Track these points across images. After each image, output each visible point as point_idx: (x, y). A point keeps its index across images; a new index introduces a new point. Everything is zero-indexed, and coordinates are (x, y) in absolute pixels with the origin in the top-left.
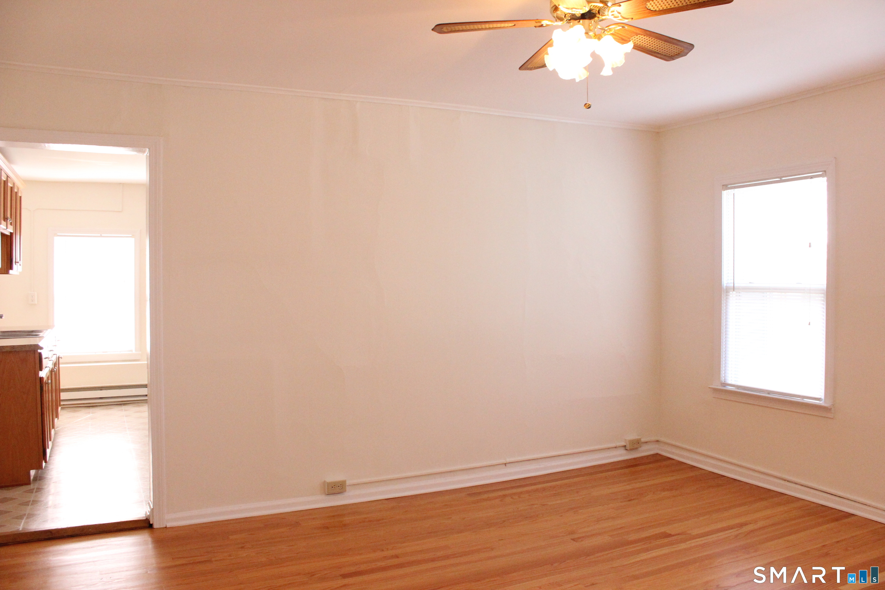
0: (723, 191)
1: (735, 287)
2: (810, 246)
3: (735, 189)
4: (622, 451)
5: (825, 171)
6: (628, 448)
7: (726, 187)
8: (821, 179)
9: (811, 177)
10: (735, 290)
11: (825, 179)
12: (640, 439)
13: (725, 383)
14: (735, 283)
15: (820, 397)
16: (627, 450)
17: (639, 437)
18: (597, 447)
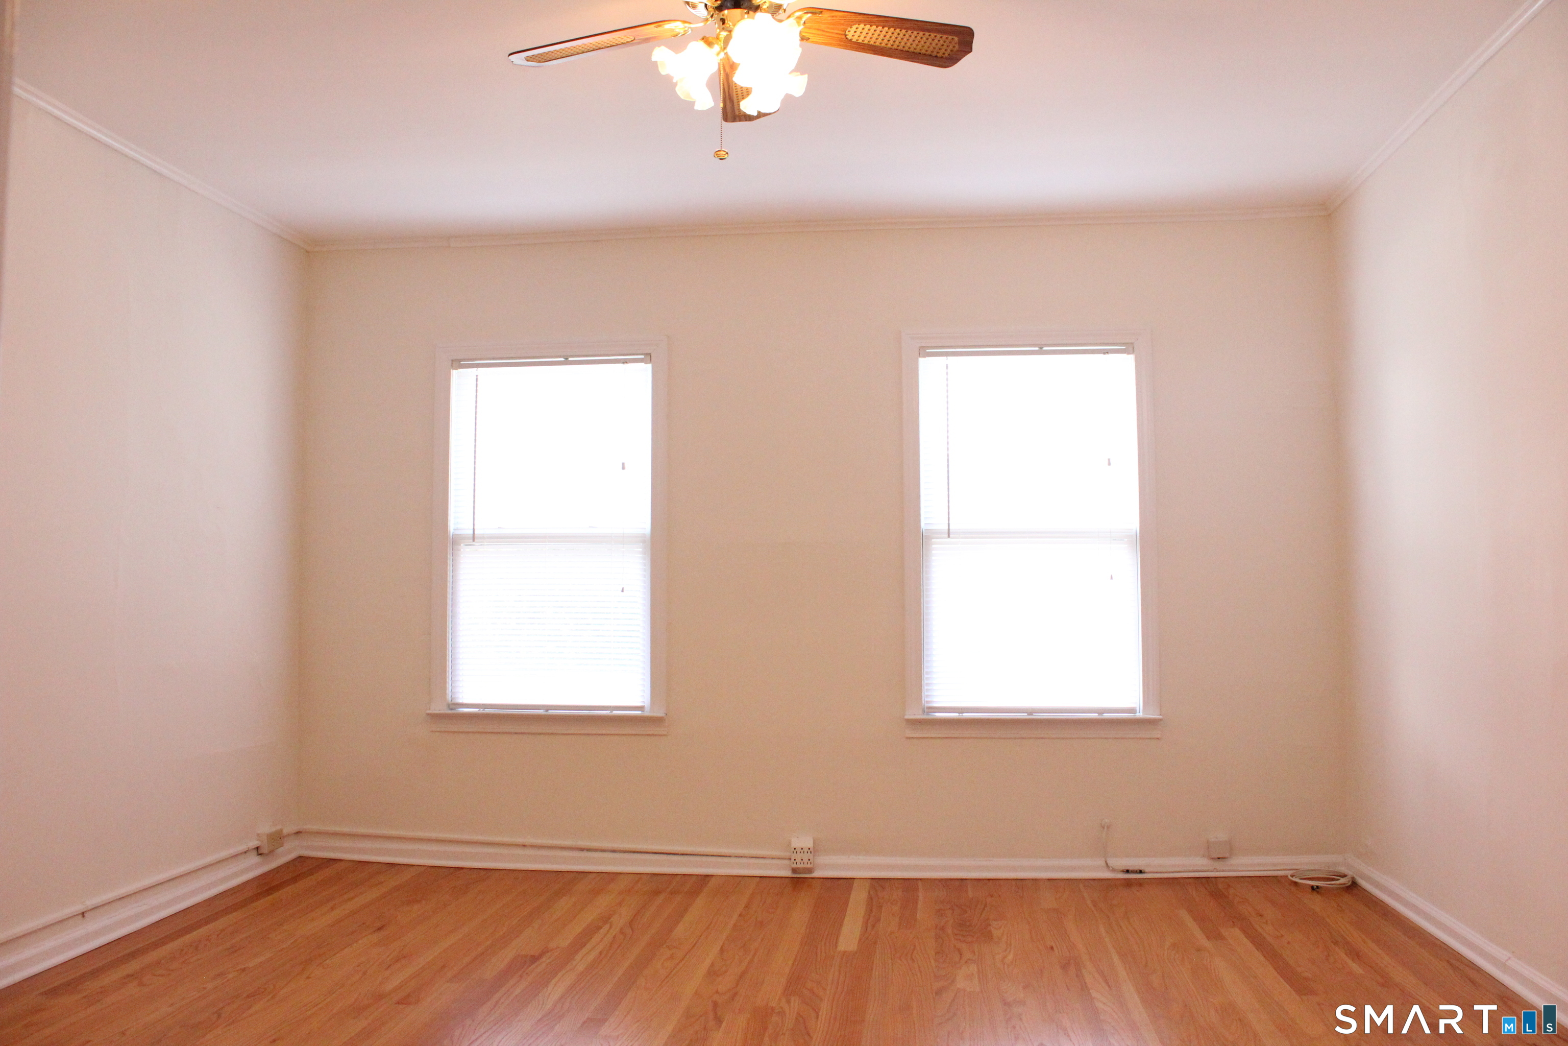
0: (452, 370)
1: (476, 536)
2: (623, 468)
3: (479, 369)
4: (254, 859)
5: (650, 355)
6: (265, 850)
7: (458, 363)
8: (642, 365)
9: (625, 362)
10: (475, 540)
11: (649, 366)
12: (281, 830)
13: (454, 701)
14: (475, 528)
15: (639, 704)
16: (261, 854)
17: (278, 827)
18: (224, 854)
